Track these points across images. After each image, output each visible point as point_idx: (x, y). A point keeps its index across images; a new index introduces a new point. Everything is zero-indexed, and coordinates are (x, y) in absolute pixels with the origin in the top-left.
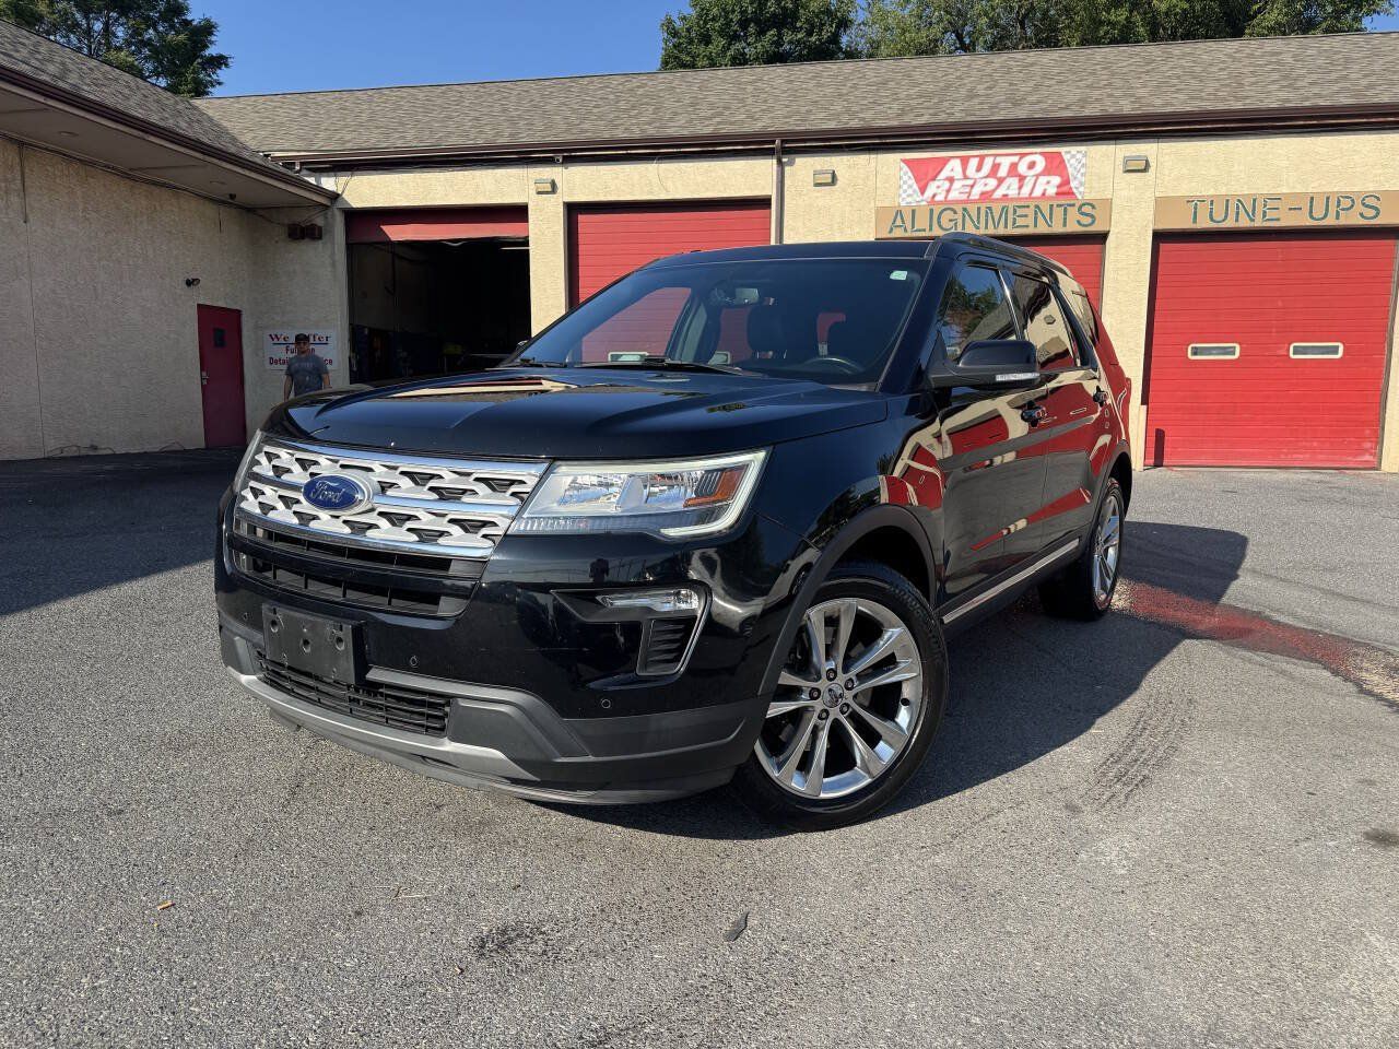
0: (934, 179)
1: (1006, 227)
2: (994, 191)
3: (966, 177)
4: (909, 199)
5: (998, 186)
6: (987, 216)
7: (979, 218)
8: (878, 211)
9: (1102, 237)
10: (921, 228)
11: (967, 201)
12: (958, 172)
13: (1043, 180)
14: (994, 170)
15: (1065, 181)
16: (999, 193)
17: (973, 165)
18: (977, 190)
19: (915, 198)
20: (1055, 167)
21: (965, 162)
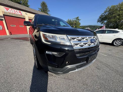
1: (17, 16)
6: (15, 15)
8: (2, 11)
9: (25, 19)
10: (8, 14)
11: (13, 13)
12: (11, 10)
13: (19, 13)
14: (15, 11)
15: (21, 14)
16: (16, 13)
17: (12, 10)
18: (13, 12)
19: (7, 11)
20: (20, 12)
21: (11, 9)
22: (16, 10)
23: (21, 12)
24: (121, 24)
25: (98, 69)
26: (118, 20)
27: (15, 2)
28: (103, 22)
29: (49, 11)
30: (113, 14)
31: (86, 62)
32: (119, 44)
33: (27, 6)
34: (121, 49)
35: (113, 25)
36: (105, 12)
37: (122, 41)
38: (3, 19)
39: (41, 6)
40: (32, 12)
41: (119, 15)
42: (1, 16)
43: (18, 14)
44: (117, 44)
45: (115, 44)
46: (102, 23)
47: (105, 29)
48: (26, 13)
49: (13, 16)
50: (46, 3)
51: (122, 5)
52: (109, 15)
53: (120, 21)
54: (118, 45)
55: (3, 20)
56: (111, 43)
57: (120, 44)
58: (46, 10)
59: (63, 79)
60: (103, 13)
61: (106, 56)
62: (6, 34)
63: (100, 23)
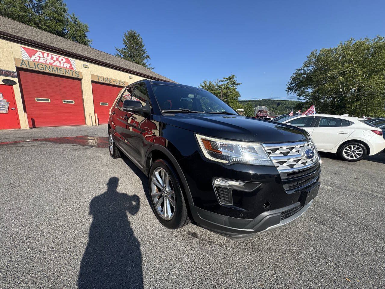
0: (34, 55)
1: (58, 72)
2: (53, 63)
3: (44, 57)
4: (26, 58)
5: (54, 62)
6: (52, 68)
7: (50, 69)
8: (15, 59)
9: (81, 80)
10: (32, 67)
11: (46, 64)
12: (41, 55)
13: (65, 64)
14: (52, 58)
15: (71, 65)
16: (55, 64)
17: (45, 55)
18: (48, 62)
19: (28, 59)
20: (68, 62)
21: (43, 53)
22: (55, 56)
23: (72, 60)
24: (353, 99)
25: (321, 223)
26: (343, 86)
27: (48, 29)
28: (303, 92)
29: (148, 57)
30: (327, 70)
31: (299, 203)
32: (356, 156)
33: (85, 43)
34: (363, 169)
35: (331, 99)
36: (307, 65)
37: (362, 147)
38: (16, 80)
39: (125, 43)
40: (104, 60)
41: (343, 74)
42: (10, 72)
43: (62, 65)
44: (352, 156)
45: (345, 156)
46: (299, 95)
47: (315, 115)
48: (84, 65)
49: (45, 71)
50: (139, 35)
51: (347, 49)
52: (318, 72)
53: (348, 90)
54: (355, 158)
55: (15, 83)
56: (335, 152)
57: (358, 154)
58: (139, 55)
59: (244, 251)
60: (300, 67)
61: (331, 190)
62: (18, 125)
63: (296, 94)
